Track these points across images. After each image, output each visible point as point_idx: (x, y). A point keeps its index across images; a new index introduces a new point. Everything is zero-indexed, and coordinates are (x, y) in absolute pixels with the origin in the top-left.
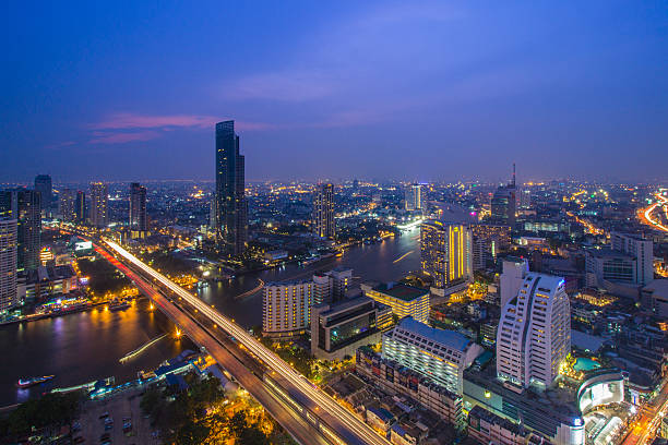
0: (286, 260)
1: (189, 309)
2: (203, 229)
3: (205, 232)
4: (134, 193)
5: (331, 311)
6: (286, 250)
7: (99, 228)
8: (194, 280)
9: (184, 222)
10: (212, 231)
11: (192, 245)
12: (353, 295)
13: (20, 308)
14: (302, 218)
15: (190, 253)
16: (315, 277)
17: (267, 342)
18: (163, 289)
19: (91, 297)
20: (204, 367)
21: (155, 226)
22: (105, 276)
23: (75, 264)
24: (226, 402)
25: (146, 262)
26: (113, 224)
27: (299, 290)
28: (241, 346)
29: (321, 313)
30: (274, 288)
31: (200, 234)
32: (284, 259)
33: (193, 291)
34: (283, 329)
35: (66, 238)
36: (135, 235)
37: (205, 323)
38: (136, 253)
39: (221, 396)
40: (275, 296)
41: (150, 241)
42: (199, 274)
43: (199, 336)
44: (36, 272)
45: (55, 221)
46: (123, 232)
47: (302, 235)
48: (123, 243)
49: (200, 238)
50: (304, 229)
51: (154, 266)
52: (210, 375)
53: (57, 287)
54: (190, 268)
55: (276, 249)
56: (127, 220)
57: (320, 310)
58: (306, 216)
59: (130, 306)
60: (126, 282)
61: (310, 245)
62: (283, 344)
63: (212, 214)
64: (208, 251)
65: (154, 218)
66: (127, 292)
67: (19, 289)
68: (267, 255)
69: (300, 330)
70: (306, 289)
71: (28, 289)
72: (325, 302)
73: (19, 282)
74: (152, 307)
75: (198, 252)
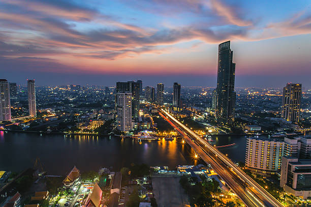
0: (259, 132)
1: (202, 146)
2: (208, 110)
4: (175, 88)
5: (298, 163)
6: (260, 126)
7: (160, 105)
8: (204, 133)
10: (213, 111)
11: (202, 117)
13: (133, 131)
15: (201, 121)
16: (286, 139)
18: (188, 133)
19: (158, 132)
20: (209, 175)
21: (184, 106)
22: (163, 125)
23: (151, 118)
24: (223, 195)
25: (180, 121)
26: (166, 104)
27: (272, 146)
29: (290, 162)
30: (254, 141)
31: (206, 112)
32: (258, 131)
33: (203, 138)
34: (258, 168)
36: (175, 109)
38: (175, 117)
39: (220, 192)
40: (255, 146)
41: (182, 113)
42: (206, 131)
43: (208, 159)
44: (138, 118)
45: (144, 101)
46: (170, 107)
48: (170, 112)
49: (206, 114)
51: (184, 124)
52: (213, 179)
53: (145, 126)
54: (201, 128)
55: (253, 124)
56: (172, 103)
59: (173, 139)
60: (172, 129)
64: (211, 120)
66: (173, 133)
67: (132, 123)
68: (246, 128)
69: (272, 171)
70: (278, 146)
71: (135, 124)
73: (132, 121)
74: (183, 142)
75: (205, 121)
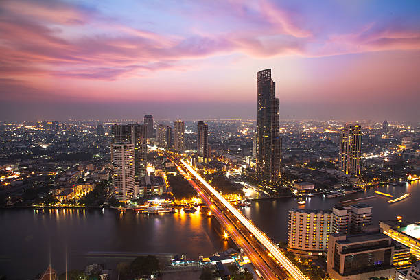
0: (312, 191)
1: (233, 220)
2: (247, 160)
3: (249, 161)
4: (200, 128)
5: (346, 241)
6: (313, 183)
7: (179, 153)
8: (239, 198)
9: (233, 152)
10: (254, 161)
11: (238, 171)
12: (371, 230)
13: (137, 200)
14: (330, 155)
15: (237, 178)
16: (335, 210)
17: (290, 256)
18: (217, 202)
19: (173, 200)
20: (241, 264)
21: (214, 154)
22: (182, 188)
23: (165, 176)
25: (207, 180)
26: (188, 151)
27: (319, 219)
28: (269, 254)
30: (298, 214)
31: (245, 163)
33: (238, 206)
34: (303, 248)
35: (161, 158)
36: (201, 159)
37: (244, 232)
38: (201, 173)
40: (298, 220)
41: (209, 166)
42: (243, 194)
43: (240, 241)
44: (144, 178)
45: (155, 146)
46: (193, 157)
47: (328, 171)
48: (193, 165)
49: (245, 166)
50: (330, 166)
51: (212, 184)
52: (246, 270)
53: (155, 190)
54: (236, 189)
56: (196, 148)
57: (337, 238)
58: (336, 154)
59: (196, 210)
60: (194, 193)
61: (335, 181)
62: (303, 259)
63: (254, 148)
65: (213, 148)
66: (195, 200)
67: (136, 188)
68: (296, 186)
70: (326, 219)
71: (141, 189)
72: (342, 232)
73: (136, 184)
74: (210, 213)
75: (242, 178)
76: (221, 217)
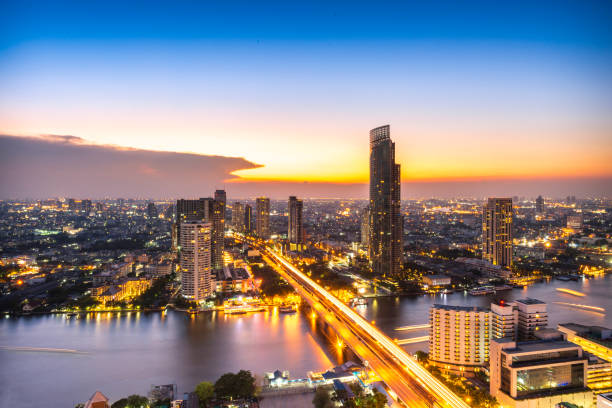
0: (448, 287)
1: (349, 323)
2: (354, 246)
3: (357, 249)
5: (517, 350)
7: (264, 239)
8: (350, 296)
9: (335, 238)
10: (363, 249)
11: (344, 262)
13: (213, 299)
14: (466, 242)
15: (344, 270)
16: (494, 306)
17: (435, 372)
18: (323, 299)
19: (263, 299)
20: (367, 383)
21: (309, 240)
23: (248, 268)
25: (305, 272)
26: (275, 237)
28: (405, 370)
29: (503, 350)
30: (442, 312)
32: (446, 286)
34: (452, 361)
35: (239, 246)
36: (293, 247)
37: (365, 339)
38: (295, 263)
41: (306, 254)
42: (355, 291)
43: (361, 350)
44: (222, 271)
45: (230, 231)
46: (282, 244)
47: (467, 261)
48: (284, 254)
49: (352, 255)
50: (468, 254)
51: (312, 278)
52: (375, 390)
53: (238, 286)
54: (345, 284)
55: (435, 273)
56: (285, 233)
57: (501, 346)
58: (471, 240)
60: (289, 289)
61: (478, 273)
62: (453, 377)
64: (359, 268)
66: (293, 298)
68: (426, 280)
69: (474, 366)
70: (483, 319)
71: (218, 284)
73: (212, 278)
74: (313, 316)
75: (353, 269)
76: (330, 318)
